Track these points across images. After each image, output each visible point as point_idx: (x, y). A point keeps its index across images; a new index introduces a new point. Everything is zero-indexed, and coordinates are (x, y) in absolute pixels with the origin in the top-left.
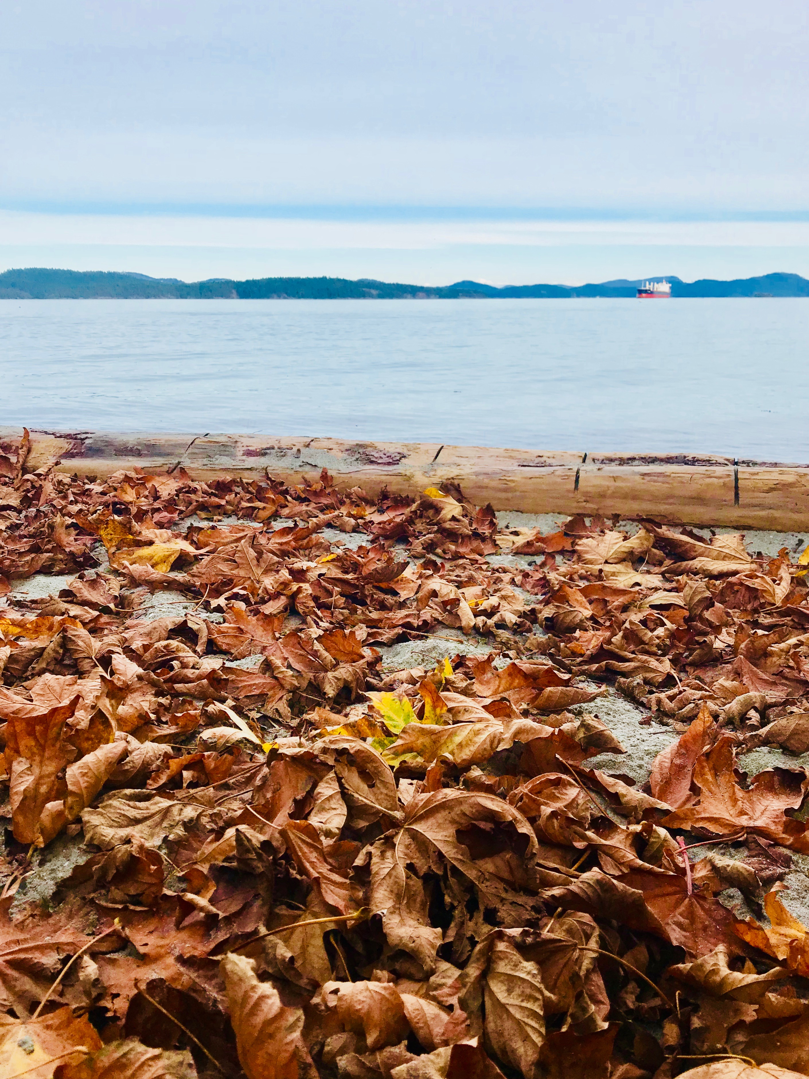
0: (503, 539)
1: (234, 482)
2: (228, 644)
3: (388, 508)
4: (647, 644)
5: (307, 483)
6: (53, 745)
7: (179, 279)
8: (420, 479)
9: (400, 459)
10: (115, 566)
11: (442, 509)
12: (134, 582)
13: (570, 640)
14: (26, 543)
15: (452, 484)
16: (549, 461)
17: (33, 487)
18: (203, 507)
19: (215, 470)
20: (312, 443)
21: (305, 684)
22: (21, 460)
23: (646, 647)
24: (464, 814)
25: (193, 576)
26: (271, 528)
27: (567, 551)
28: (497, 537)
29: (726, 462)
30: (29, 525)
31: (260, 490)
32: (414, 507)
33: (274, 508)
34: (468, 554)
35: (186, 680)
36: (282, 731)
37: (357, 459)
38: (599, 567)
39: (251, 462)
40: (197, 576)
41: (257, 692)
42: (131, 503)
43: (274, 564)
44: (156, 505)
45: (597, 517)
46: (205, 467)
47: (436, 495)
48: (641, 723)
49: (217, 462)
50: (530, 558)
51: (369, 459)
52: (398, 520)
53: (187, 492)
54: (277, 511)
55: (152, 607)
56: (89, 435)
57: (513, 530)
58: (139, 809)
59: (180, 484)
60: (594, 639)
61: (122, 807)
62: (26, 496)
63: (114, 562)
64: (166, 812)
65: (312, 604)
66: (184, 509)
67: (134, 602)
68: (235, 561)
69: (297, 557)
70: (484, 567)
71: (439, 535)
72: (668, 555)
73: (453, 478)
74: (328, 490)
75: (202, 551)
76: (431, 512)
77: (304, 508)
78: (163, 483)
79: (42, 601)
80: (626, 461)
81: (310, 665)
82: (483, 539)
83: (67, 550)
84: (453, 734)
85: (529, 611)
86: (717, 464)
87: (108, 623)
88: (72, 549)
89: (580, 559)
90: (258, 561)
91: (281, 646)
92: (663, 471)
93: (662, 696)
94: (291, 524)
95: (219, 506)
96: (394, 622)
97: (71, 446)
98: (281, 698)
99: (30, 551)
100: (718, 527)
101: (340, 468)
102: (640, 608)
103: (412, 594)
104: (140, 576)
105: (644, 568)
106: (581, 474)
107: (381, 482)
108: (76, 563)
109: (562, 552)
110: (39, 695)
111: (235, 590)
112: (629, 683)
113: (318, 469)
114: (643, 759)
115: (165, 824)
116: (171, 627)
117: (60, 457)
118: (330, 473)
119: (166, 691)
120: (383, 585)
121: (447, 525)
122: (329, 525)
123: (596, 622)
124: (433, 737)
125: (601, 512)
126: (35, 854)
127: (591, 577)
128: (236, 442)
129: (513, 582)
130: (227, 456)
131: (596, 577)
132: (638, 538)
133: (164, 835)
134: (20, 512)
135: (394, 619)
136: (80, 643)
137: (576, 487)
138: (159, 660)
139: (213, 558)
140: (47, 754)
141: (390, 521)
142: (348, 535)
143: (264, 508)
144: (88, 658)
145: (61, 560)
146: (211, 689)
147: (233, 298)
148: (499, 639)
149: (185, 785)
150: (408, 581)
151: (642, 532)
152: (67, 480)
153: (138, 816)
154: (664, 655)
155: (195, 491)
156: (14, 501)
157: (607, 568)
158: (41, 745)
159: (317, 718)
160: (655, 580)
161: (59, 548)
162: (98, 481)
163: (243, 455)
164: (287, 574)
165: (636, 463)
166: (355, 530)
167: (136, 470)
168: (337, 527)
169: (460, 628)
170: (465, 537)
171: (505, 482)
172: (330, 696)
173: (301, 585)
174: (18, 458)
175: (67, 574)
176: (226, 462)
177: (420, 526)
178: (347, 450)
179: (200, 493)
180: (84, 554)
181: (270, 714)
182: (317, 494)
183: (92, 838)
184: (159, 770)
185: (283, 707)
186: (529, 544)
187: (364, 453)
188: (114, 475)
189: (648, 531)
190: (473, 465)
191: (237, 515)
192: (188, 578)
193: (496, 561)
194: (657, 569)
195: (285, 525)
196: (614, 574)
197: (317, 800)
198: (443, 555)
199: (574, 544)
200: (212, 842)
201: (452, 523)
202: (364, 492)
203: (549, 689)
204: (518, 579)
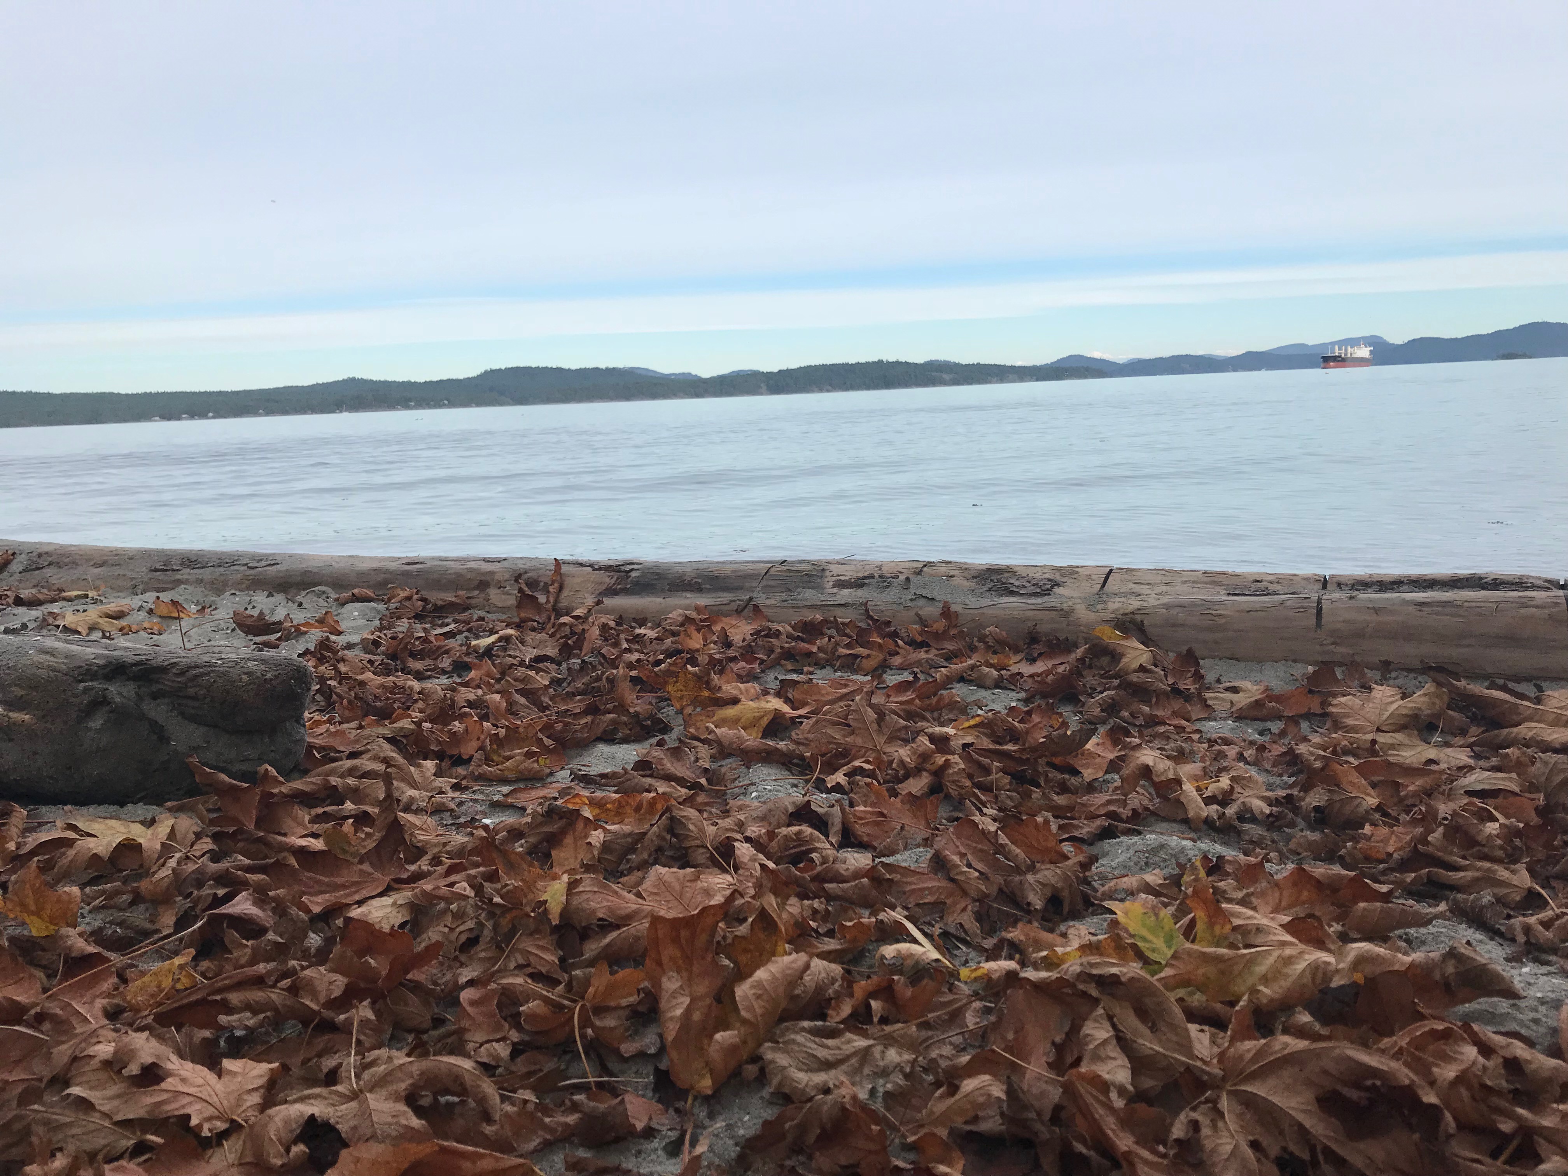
0: (1216, 698)
1: (825, 621)
2: (868, 835)
3: (1040, 655)
4: (1484, 846)
5: (922, 621)
6: (703, 958)
7: (694, 373)
8: (1083, 614)
9: (1052, 587)
10: (692, 730)
11: (1122, 655)
12: (723, 751)
13: (1355, 839)
14: (580, 701)
15: (1133, 622)
16: (1272, 588)
17: (573, 633)
18: (789, 655)
19: (798, 608)
20: (925, 569)
21: (994, 890)
22: (552, 599)
23: (1486, 850)
24: (1325, 1072)
25: (798, 743)
26: (884, 682)
27: (1315, 715)
28: (1208, 695)
29: (1547, 585)
30: (573, 680)
31: (861, 632)
32: (1079, 652)
33: (881, 657)
34: (1168, 719)
35: (839, 879)
36: (973, 954)
37: (990, 590)
38: (1369, 737)
39: (845, 595)
40: (803, 744)
41: (929, 899)
42: (698, 650)
43: (899, 730)
44: (731, 653)
45: (1353, 666)
46: (785, 604)
47: (1111, 637)
48: (1508, 960)
49: (799, 597)
50: (1260, 725)
51: (1007, 589)
52: (1061, 669)
53: (766, 636)
54: (885, 660)
55: (752, 784)
56: (635, 567)
57: (1228, 684)
58: (828, 1047)
59: (756, 626)
60: (1394, 837)
61: (809, 1044)
62: (566, 644)
63: (690, 726)
64: (865, 1054)
65: (968, 783)
66: (765, 658)
67: (726, 777)
68: (849, 725)
69: (928, 721)
70: (1195, 737)
71: (1122, 692)
72: (1474, 719)
73: (1133, 613)
74: (953, 632)
75: (802, 712)
76: (1105, 660)
77: (922, 655)
78: (733, 626)
79: (614, 775)
80: (1389, 586)
81: (995, 865)
82: (1186, 696)
83: (632, 710)
84: (1251, 961)
85: (1284, 798)
86: (1534, 587)
87: (707, 804)
88: (638, 709)
89: (1337, 725)
90: (879, 726)
91: (954, 837)
92: (1451, 599)
93: (1532, 920)
94: (907, 676)
95: (809, 654)
96: (1092, 809)
97: (613, 581)
98: (964, 910)
99: (586, 712)
100: (1545, 679)
101: (967, 602)
102: (1450, 796)
103: (1101, 774)
104: (731, 743)
105: (1437, 738)
106: (1325, 605)
107: (1028, 619)
108: (643, 727)
109: (1308, 716)
110: (652, 893)
111: (857, 763)
112: (1473, 901)
113: (937, 604)
114: (1537, 1011)
115: (867, 1071)
116: (791, 809)
117: (600, 594)
118: (954, 608)
119: (813, 893)
120: (1057, 761)
121: (1134, 678)
122: (962, 679)
123: (1385, 814)
124: (1221, 966)
125: (1358, 659)
126: (696, 1104)
127: (1360, 752)
128: (823, 570)
129: (1241, 757)
130: (813, 588)
131: (1367, 750)
132: (1425, 695)
133: (870, 1086)
134: (559, 664)
135: (1092, 805)
136: (691, 827)
137: (1319, 624)
138: (792, 851)
139: (817, 722)
140: (696, 969)
141: (1048, 673)
142: (989, 692)
143: (869, 656)
144: (702, 846)
145: (625, 724)
146: (874, 893)
147: (762, 394)
148: (1247, 838)
149: (876, 1020)
150: (1092, 755)
151: (1430, 687)
152: (612, 624)
153: (830, 1058)
154: (1515, 861)
155: (777, 634)
156: (551, 651)
157: (1382, 738)
158: (688, 957)
159: (1022, 938)
160: (1462, 757)
161: (621, 708)
162: (649, 624)
163: (834, 586)
164: (928, 743)
165: (1405, 587)
166: (998, 684)
167: (698, 609)
168: (971, 681)
169: (1186, 821)
170: (1159, 694)
171: (1210, 617)
172: (1038, 907)
173: (950, 757)
174: (548, 598)
175: (633, 741)
176: (810, 595)
177: (1090, 679)
178: (974, 577)
179: (784, 637)
180: (652, 717)
181: (952, 930)
182: (939, 636)
183: (780, 1084)
184: (838, 996)
185: (968, 920)
186: (1258, 704)
187: (999, 581)
188: (671, 616)
189: (1439, 684)
190: (1160, 594)
191: (833, 666)
192: (792, 747)
193: (1213, 728)
194: (1459, 741)
195: (900, 678)
196: (1392, 747)
197: (1087, 1044)
198: (1131, 720)
199: (1324, 704)
200: (941, 1097)
201: (1141, 674)
202: (1004, 633)
203: (1362, 905)
204: (1249, 753)
